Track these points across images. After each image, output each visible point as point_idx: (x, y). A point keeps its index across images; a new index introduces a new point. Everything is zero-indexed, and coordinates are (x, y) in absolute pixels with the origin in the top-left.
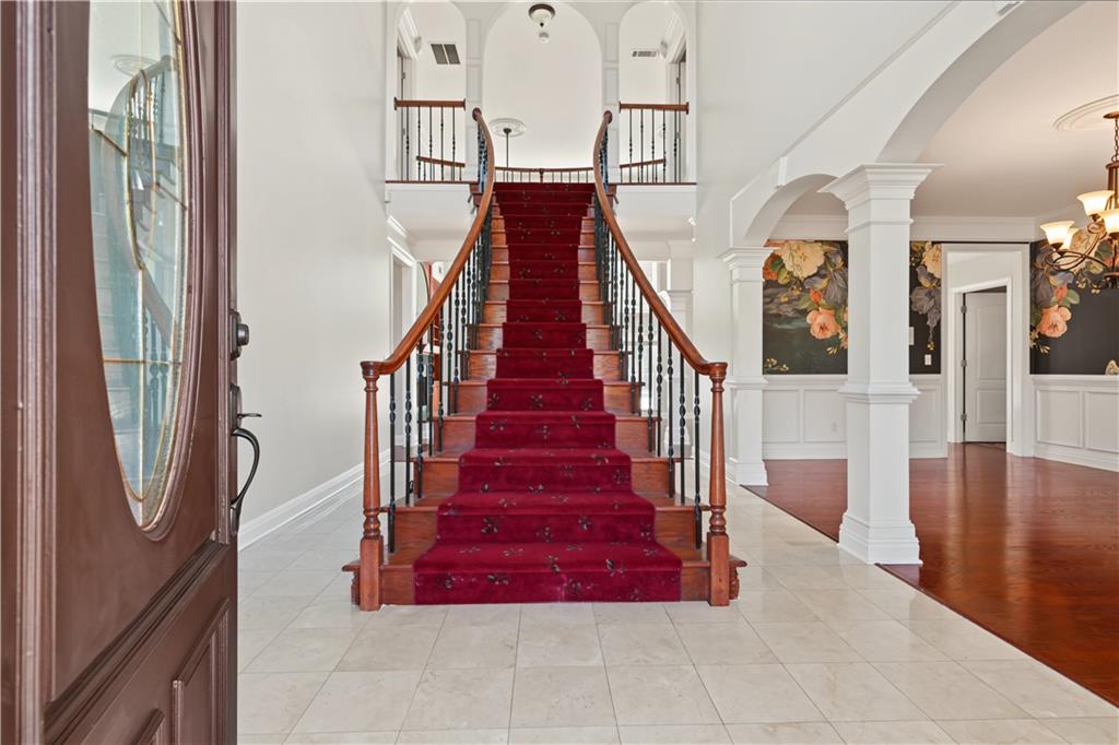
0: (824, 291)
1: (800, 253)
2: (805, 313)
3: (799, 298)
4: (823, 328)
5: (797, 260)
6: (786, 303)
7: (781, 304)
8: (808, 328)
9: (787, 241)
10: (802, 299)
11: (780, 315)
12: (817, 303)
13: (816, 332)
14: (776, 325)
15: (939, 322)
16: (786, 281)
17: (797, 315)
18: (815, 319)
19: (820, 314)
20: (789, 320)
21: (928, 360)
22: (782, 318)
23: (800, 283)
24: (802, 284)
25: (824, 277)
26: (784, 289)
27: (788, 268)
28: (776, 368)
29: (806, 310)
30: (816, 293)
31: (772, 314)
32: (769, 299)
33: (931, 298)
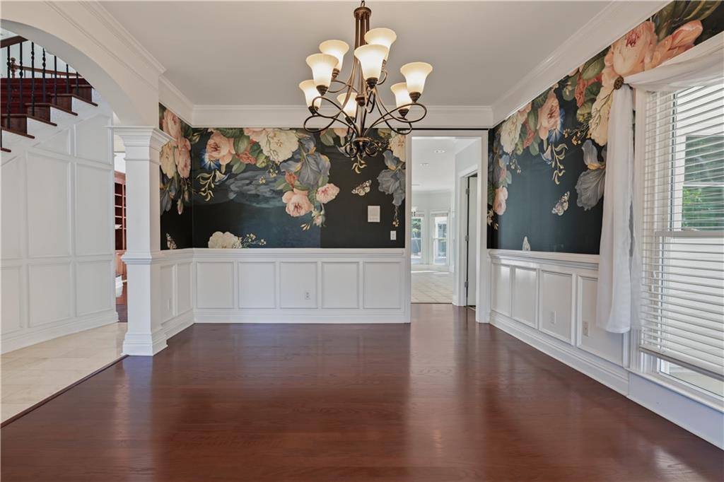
0: (298, 173)
1: (276, 139)
2: (281, 193)
3: (275, 180)
4: (297, 207)
5: (274, 146)
6: (263, 184)
7: (259, 185)
8: (284, 207)
9: (264, 129)
10: (279, 181)
11: (258, 196)
12: (292, 185)
13: (290, 210)
14: (254, 204)
15: (404, 202)
16: (264, 165)
17: (274, 195)
18: (291, 199)
19: (295, 194)
20: (267, 200)
21: (393, 236)
22: (261, 198)
23: (275, 167)
24: (278, 167)
25: (298, 161)
26: (262, 172)
27: (265, 153)
28: (254, 243)
29: (281, 190)
30: (291, 175)
31: (251, 195)
32: (248, 182)
33: (397, 179)
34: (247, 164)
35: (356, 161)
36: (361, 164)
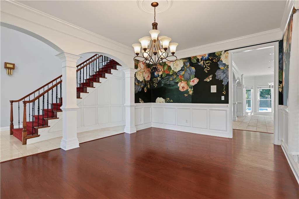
0: (184, 75)
1: (176, 64)
2: (177, 83)
3: (176, 78)
4: (183, 88)
5: (175, 66)
6: (172, 80)
7: (170, 81)
8: (178, 88)
9: (172, 61)
10: (177, 78)
12: (181, 80)
13: (181, 89)
14: (169, 88)
15: (228, 83)
16: (172, 73)
17: (175, 84)
18: (181, 85)
19: (182, 83)
20: (173, 86)
21: (223, 98)
22: (171, 85)
23: (176, 73)
24: (176, 74)
25: (183, 70)
26: (171, 76)
27: (172, 69)
28: (169, 101)
29: (178, 82)
30: (181, 76)
31: (168, 84)
32: (167, 80)
33: (224, 73)
34: (167, 74)
35: (206, 67)
36: (208, 68)
